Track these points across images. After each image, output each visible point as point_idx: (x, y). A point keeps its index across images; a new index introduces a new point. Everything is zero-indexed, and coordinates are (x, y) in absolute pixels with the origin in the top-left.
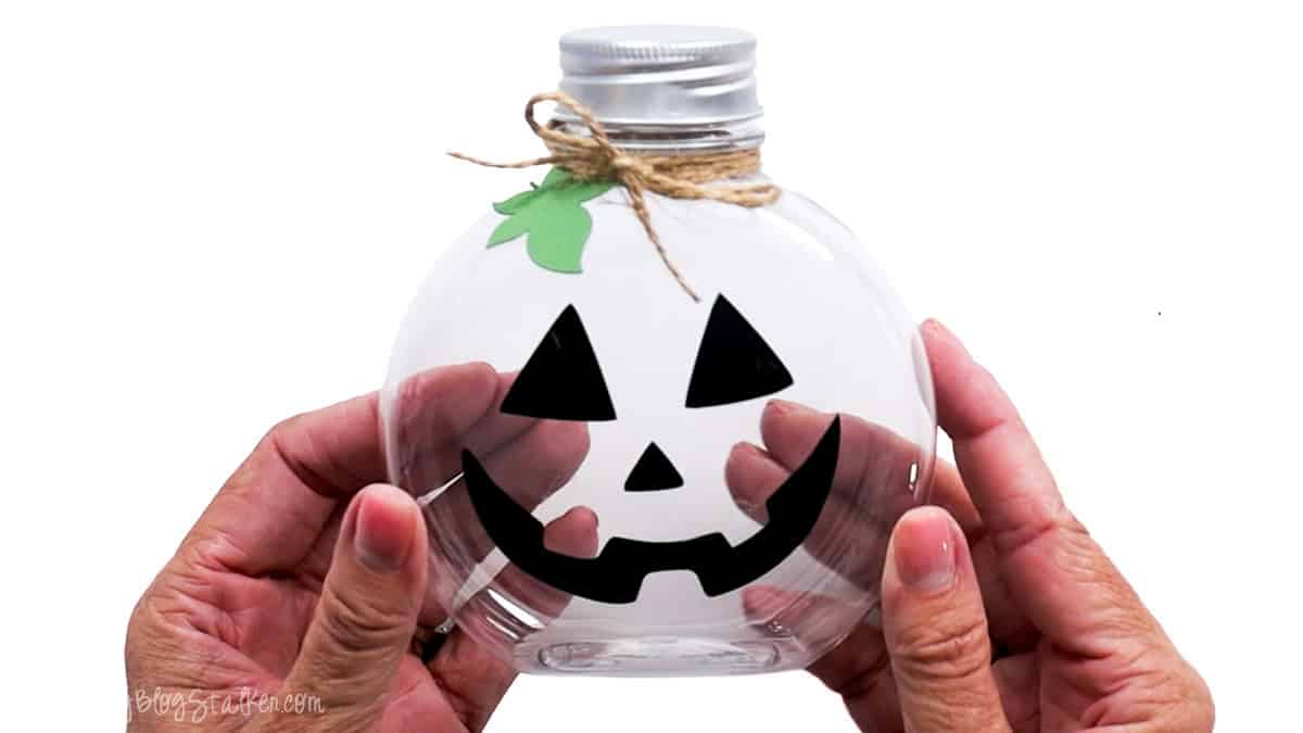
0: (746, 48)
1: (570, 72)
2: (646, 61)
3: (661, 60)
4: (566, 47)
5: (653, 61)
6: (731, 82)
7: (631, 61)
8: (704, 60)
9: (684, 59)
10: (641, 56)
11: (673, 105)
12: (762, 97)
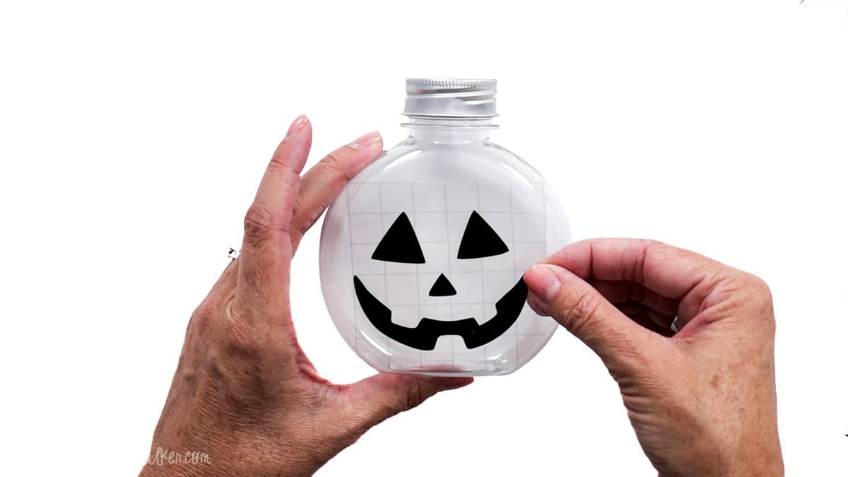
0: (492, 85)
1: (409, 93)
2: (445, 88)
3: (452, 87)
4: (409, 82)
5: (449, 87)
6: (485, 99)
7: (438, 88)
8: (472, 88)
9: (463, 87)
10: (443, 85)
11: (458, 108)
12: (499, 108)
